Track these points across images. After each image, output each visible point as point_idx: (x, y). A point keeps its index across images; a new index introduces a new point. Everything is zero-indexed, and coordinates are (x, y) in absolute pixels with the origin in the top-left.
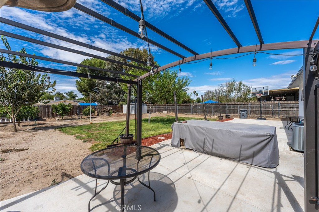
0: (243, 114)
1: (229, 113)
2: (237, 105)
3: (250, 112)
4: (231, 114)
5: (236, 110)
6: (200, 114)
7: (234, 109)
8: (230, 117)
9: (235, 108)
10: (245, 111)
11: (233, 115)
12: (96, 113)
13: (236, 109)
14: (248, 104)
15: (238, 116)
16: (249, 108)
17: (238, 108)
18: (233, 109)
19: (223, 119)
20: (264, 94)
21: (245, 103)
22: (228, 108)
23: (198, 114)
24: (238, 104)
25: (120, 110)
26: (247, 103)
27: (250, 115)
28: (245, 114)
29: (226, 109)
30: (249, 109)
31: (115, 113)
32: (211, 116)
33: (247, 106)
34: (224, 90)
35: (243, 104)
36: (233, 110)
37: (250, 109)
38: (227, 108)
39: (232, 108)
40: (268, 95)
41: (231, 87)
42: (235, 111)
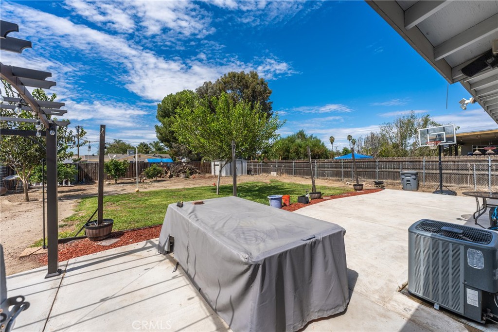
0: (407, 181)
1: (384, 179)
2: (399, 162)
3: (426, 176)
4: (386, 179)
5: (396, 172)
6: (331, 178)
7: (392, 170)
8: (384, 186)
9: (394, 168)
10: (412, 174)
11: (390, 181)
12: (169, 174)
13: (396, 170)
14: (420, 161)
15: (400, 183)
16: (422, 169)
17: (399, 168)
18: (390, 170)
19: (361, 189)
20: (445, 141)
21: (414, 160)
22: (381, 168)
23: (327, 179)
24: (401, 160)
25: (207, 169)
26: (418, 160)
27: (426, 184)
28: (413, 182)
29: (377, 170)
30: (422, 171)
31: (198, 174)
32: (349, 183)
33: (419, 165)
34: (393, 133)
35: (411, 162)
36: (391, 172)
37: (424, 171)
38: (379, 168)
39: (389, 168)
40: (455, 142)
41: (407, 128)
42: (394, 175)
